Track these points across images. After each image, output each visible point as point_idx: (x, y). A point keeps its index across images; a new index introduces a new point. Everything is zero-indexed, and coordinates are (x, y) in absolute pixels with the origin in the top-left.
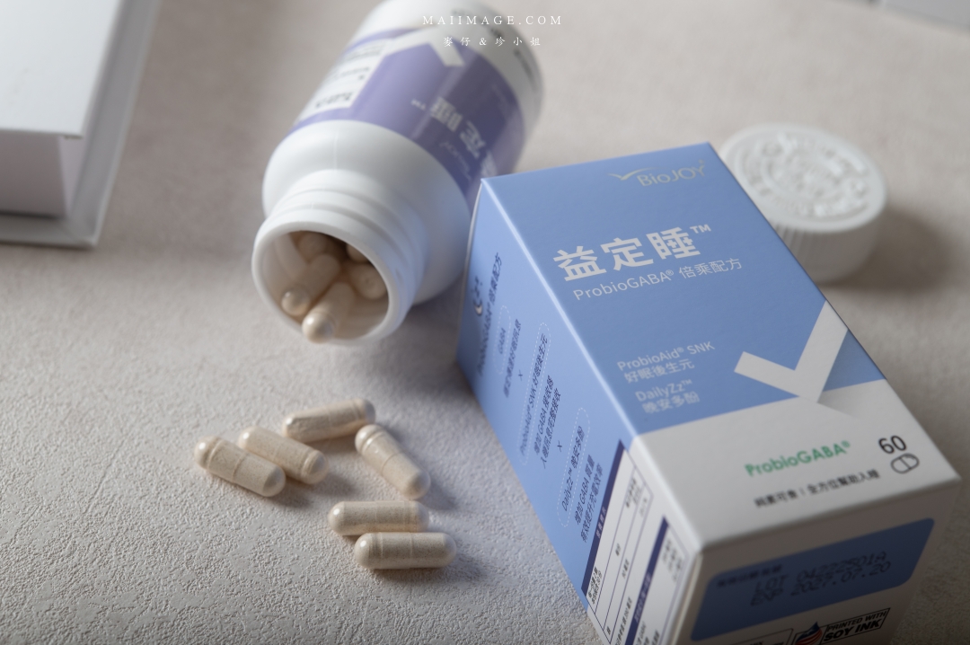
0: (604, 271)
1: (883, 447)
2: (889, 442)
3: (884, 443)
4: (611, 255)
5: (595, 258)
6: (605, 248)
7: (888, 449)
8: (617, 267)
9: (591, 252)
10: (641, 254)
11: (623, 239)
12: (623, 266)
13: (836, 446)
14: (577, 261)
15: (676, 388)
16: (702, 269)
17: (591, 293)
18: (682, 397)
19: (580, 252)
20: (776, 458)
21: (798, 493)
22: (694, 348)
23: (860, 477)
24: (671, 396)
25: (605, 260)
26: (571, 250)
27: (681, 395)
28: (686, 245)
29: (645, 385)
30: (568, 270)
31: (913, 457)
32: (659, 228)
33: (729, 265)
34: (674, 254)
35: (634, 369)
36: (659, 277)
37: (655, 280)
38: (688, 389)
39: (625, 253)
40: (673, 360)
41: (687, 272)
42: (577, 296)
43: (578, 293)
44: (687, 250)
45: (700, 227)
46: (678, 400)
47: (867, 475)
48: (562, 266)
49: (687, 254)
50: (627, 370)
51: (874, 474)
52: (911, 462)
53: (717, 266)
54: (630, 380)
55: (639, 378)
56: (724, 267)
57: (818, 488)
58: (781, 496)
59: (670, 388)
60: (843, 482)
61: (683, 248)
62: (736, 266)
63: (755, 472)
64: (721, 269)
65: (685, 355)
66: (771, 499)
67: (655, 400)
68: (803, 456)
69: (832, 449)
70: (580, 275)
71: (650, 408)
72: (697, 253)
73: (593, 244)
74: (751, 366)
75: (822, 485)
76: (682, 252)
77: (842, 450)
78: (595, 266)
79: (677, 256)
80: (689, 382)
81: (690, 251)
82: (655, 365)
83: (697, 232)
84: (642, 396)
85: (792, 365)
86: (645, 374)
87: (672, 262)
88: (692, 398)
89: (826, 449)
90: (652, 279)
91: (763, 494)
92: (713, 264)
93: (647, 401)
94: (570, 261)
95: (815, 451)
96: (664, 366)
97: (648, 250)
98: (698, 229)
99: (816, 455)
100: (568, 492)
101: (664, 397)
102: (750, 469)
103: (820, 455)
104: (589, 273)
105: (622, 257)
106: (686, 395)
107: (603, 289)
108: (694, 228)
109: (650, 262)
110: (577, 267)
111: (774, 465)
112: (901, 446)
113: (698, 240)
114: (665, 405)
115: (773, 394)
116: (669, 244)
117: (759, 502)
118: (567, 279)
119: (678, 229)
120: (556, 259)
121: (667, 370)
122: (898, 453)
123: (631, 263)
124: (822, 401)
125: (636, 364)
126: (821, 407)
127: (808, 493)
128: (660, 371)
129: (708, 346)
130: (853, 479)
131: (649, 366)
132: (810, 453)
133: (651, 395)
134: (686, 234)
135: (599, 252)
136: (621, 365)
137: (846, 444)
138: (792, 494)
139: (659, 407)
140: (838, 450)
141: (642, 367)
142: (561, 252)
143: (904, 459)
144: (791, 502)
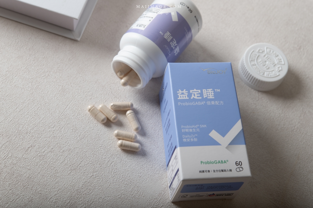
0: (188, 98)
1: (236, 164)
2: (238, 163)
3: (237, 163)
4: (192, 93)
5: (187, 94)
6: (191, 91)
7: (237, 164)
8: (192, 98)
9: (187, 92)
10: (199, 95)
11: (196, 89)
12: (193, 98)
13: (225, 161)
14: (183, 94)
15: (193, 136)
16: (213, 103)
17: (182, 104)
18: (193, 139)
19: (184, 91)
20: (209, 161)
21: (210, 171)
22: (202, 126)
23: (227, 170)
24: (191, 138)
25: (190, 95)
26: (182, 90)
27: (193, 138)
28: (212, 95)
29: (186, 133)
30: (179, 96)
31: (242, 168)
32: (206, 88)
33: (220, 103)
34: (208, 97)
35: (185, 128)
36: (201, 103)
37: (200, 104)
38: (196, 137)
39: (195, 94)
40: (195, 128)
41: (209, 103)
42: (179, 104)
43: (180, 103)
44: (211, 97)
45: (218, 90)
46: (192, 140)
47: (229, 170)
48: (178, 94)
49: (211, 98)
50: (183, 128)
51: (231, 170)
52: (241, 169)
53: (217, 103)
54: (183, 131)
55: (185, 131)
56: (219, 103)
57: (216, 171)
58: (206, 171)
59: (191, 136)
60: (222, 171)
61: (211, 96)
62: (222, 104)
63: (202, 163)
64: (218, 104)
65: (198, 127)
66: (203, 171)
67: (186, 138)
68: (215, 162)
69: (223, 162)
70: (182, 98)
71: (185, 140)
72: (214, 98)
73: (188, 90)
74: (214, 134)
75: (217, 170)
76: (210, 97)
77: (226, 162)
78: (186, 96)
79: (208, 98)
80: (197, 135)
81: (212, 97)
82: (190, 128)
83: (216, 91)
84: (184, 136)
85: (224, 136)
86: (187, 130)
87: (206, 99)
88: (196, 140)
89: (222, 161)
90: (199, 103)
91: (202, 170)
92: (216, 102)
93: (185, 138)
94: (181, 93)
95: (219, 161)
96: (192, 129)
97: (201, 94)
98: (217, 90)
99: (219, 162)
100: (168, 144)
101: (189, 138)
102: (202, 162)
103: (220, 163)
104: (184, 98)
105: (194, 95)
106: (194, 139)
107: (186, 104)
108: (216, 90)
109: (201, 98)
110: (182, 96)
111: (208, 163)
112: (241, 164)
113: (215, 94)
114: (188, 140)
115: (215, 143)
116: (207, 94)
117: (200, 172)
118: (178, 99)
119: (212, 89)
120: (178, 92)
121: (193, 131)
122: (239, 166)
123: (196, 97)
124: (227, 148)
125: (186, 127)
126: (226, 149)
127: (213, 172)
128: (191, 130)
129: (205, 126)
130: (225, 171)
131: (189, 128)
132: (218, 162)
133: (186, 137)
134: (213, 91)
135: (189, 93)
136: (182, 127)
137: (227, 161)
138: (209, 171)
139: (187, 141)
140: (225, 162)
141: (187, 128)
142: (180, 90)
143: (240, 168)
144: (208, 173)
